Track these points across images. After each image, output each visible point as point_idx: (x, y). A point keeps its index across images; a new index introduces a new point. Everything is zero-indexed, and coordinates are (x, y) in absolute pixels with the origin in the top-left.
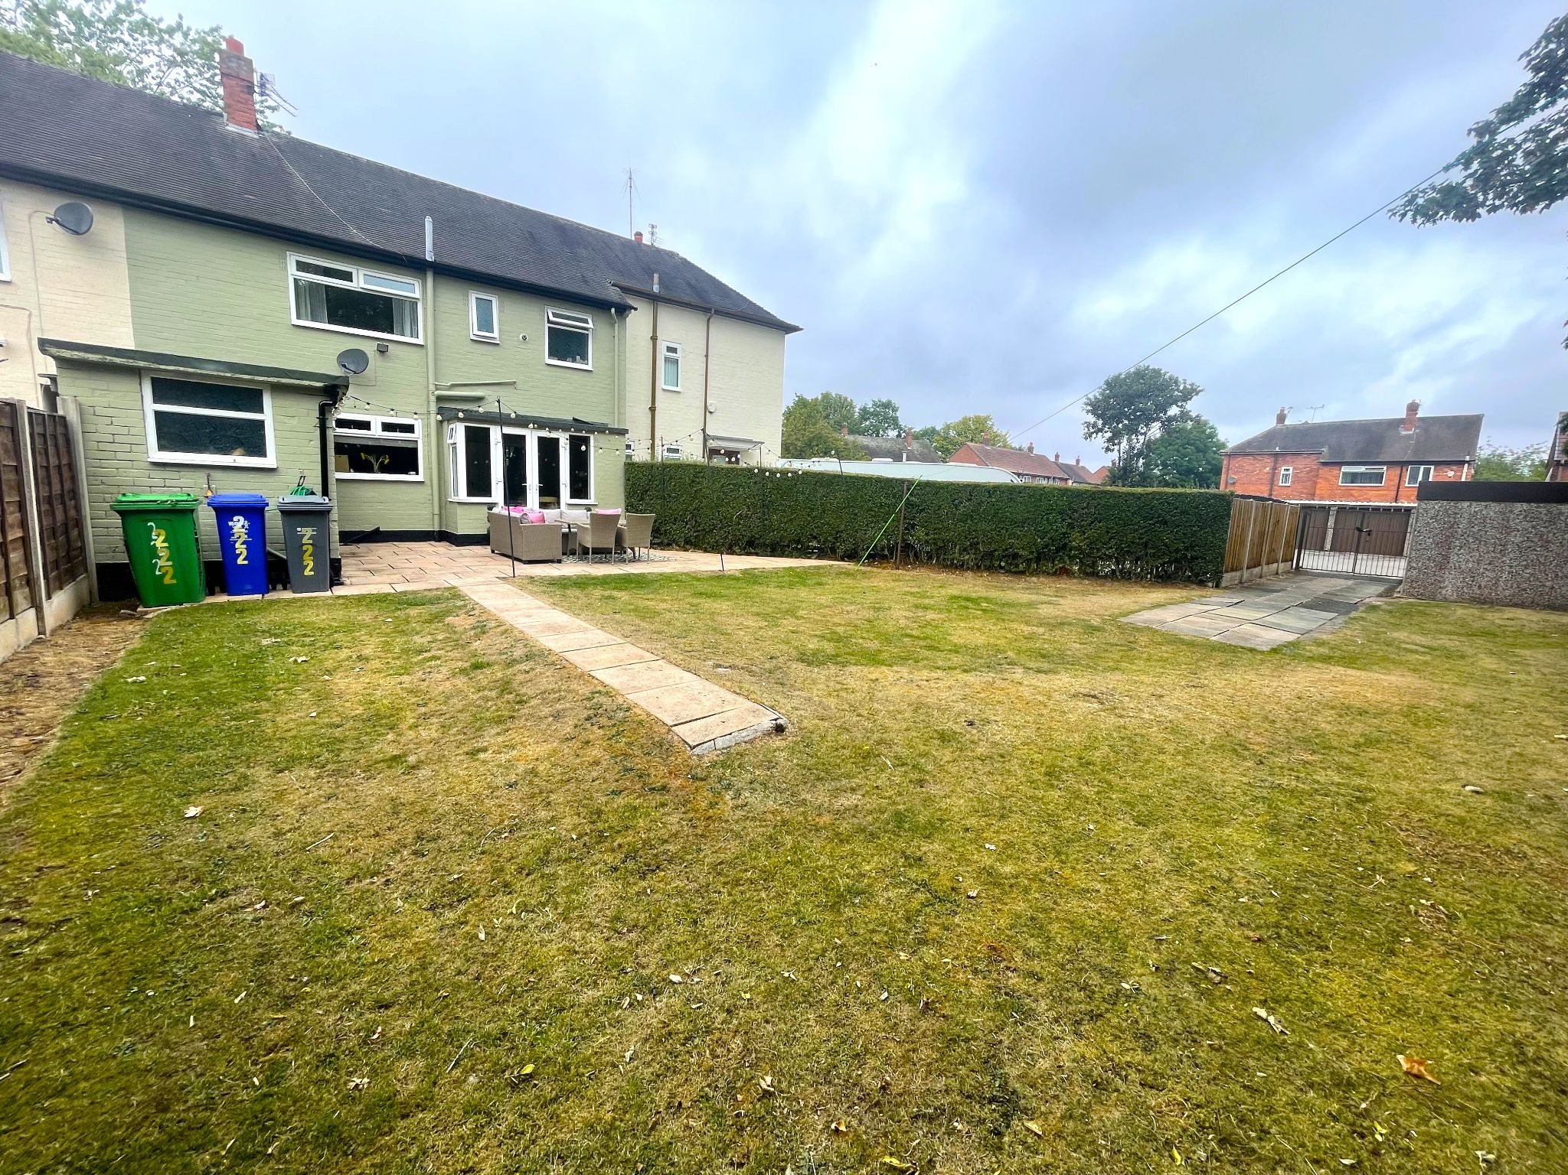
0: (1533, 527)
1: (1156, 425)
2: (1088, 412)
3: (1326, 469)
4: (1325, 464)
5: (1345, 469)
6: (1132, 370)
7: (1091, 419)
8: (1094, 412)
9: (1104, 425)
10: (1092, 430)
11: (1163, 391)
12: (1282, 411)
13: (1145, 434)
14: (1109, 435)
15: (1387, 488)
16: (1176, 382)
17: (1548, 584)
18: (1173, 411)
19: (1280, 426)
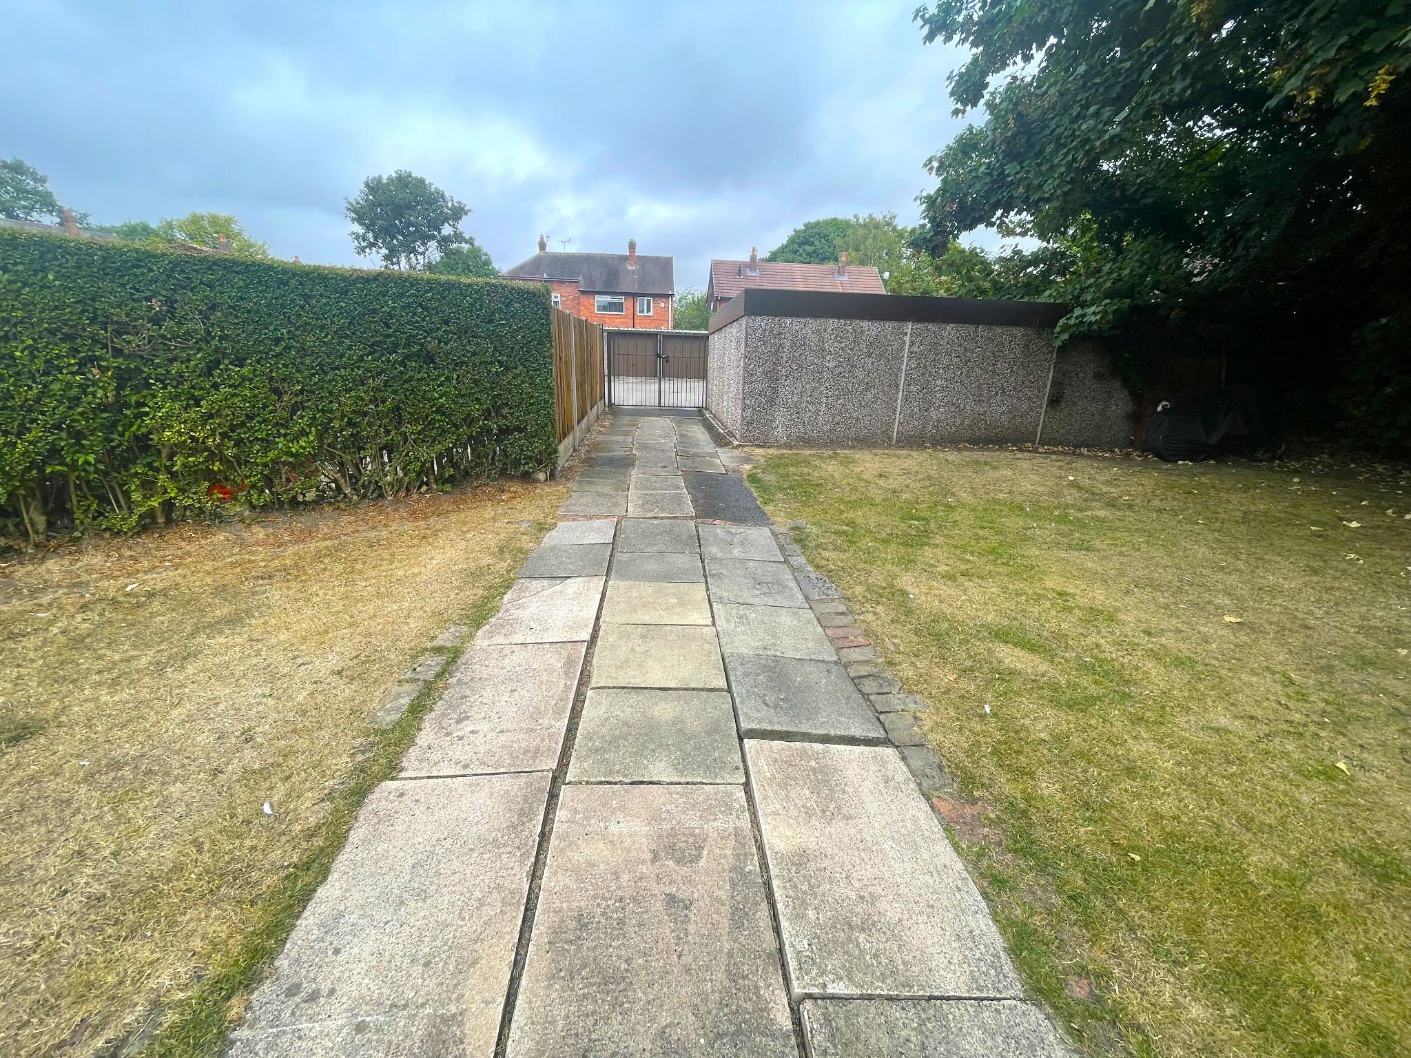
0: (842, 349)
1: (433, 244)
2: (353, 220)
3: (585, 297)
4: (583, 292)
5: (599, 298)
6: (394, 175)
7: (360, 230)
8: (360, 219)
9: (376, 238)
10: (364, 244)
11: (431, 204)
12: (542, 239)
13: (423, 254)
14: (384, 251)
15: (626, 317)
16: (443, 196)
17: (855, 415)
18: (447, 230)
19: (542, 254)
